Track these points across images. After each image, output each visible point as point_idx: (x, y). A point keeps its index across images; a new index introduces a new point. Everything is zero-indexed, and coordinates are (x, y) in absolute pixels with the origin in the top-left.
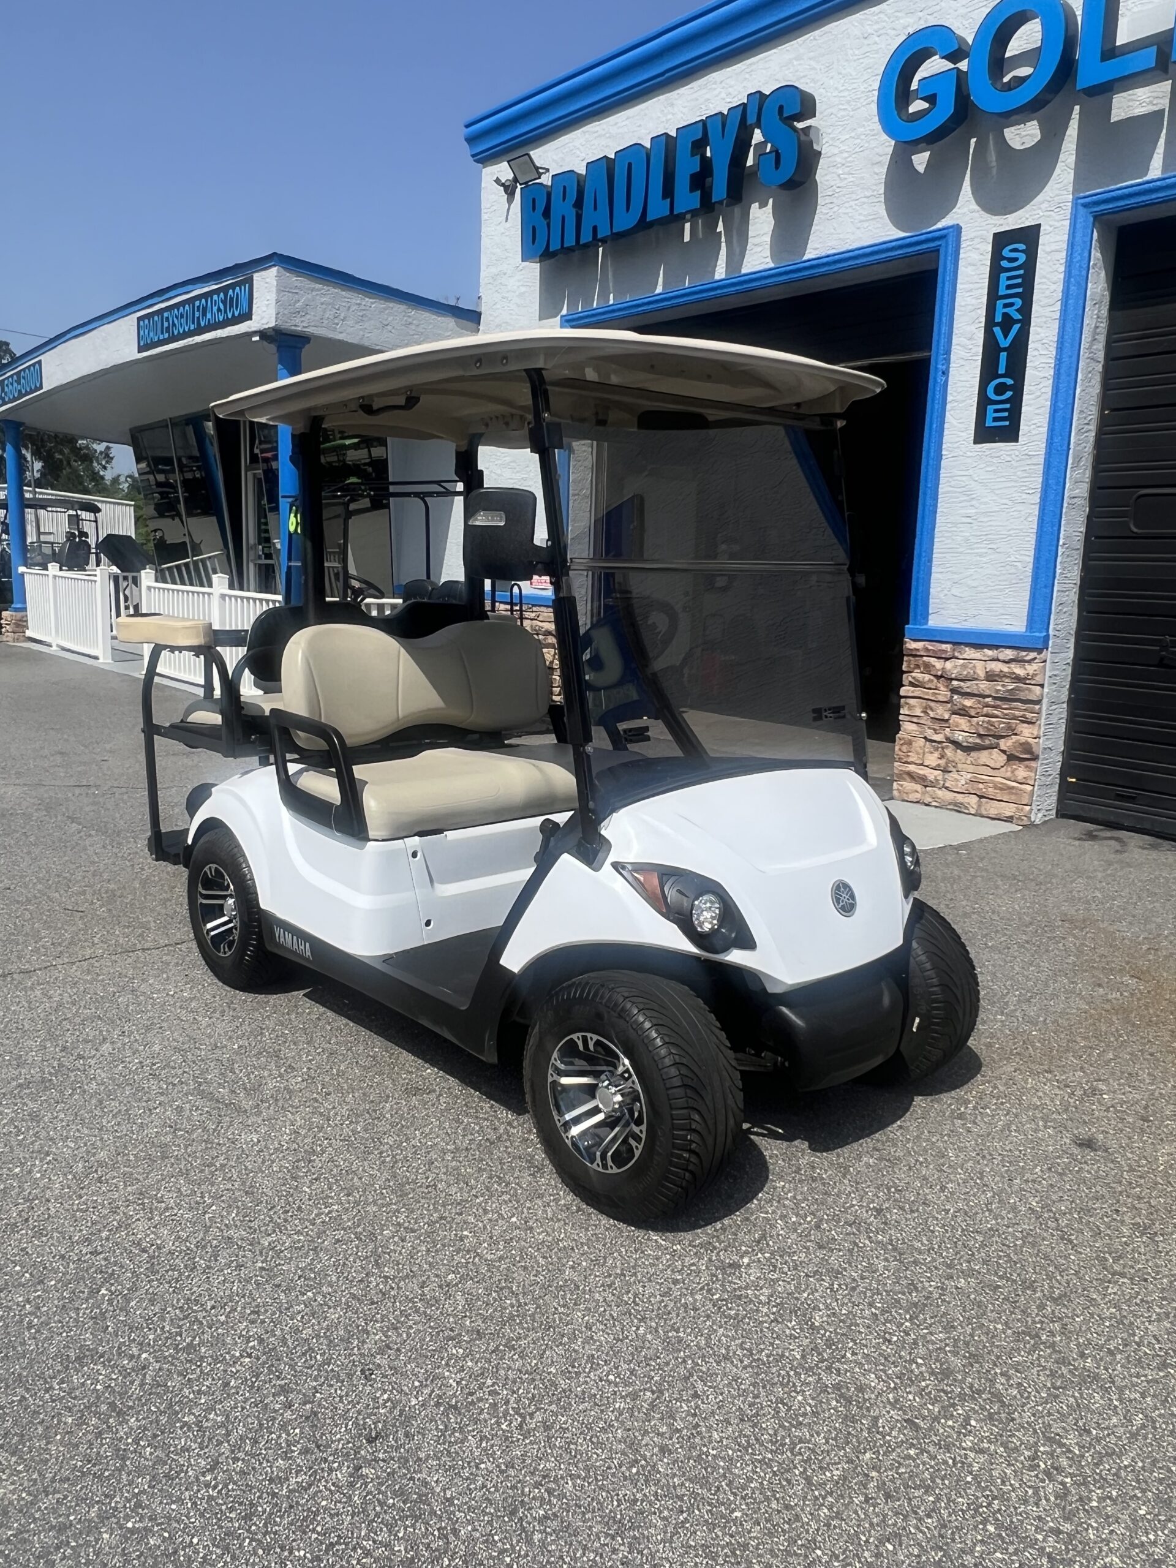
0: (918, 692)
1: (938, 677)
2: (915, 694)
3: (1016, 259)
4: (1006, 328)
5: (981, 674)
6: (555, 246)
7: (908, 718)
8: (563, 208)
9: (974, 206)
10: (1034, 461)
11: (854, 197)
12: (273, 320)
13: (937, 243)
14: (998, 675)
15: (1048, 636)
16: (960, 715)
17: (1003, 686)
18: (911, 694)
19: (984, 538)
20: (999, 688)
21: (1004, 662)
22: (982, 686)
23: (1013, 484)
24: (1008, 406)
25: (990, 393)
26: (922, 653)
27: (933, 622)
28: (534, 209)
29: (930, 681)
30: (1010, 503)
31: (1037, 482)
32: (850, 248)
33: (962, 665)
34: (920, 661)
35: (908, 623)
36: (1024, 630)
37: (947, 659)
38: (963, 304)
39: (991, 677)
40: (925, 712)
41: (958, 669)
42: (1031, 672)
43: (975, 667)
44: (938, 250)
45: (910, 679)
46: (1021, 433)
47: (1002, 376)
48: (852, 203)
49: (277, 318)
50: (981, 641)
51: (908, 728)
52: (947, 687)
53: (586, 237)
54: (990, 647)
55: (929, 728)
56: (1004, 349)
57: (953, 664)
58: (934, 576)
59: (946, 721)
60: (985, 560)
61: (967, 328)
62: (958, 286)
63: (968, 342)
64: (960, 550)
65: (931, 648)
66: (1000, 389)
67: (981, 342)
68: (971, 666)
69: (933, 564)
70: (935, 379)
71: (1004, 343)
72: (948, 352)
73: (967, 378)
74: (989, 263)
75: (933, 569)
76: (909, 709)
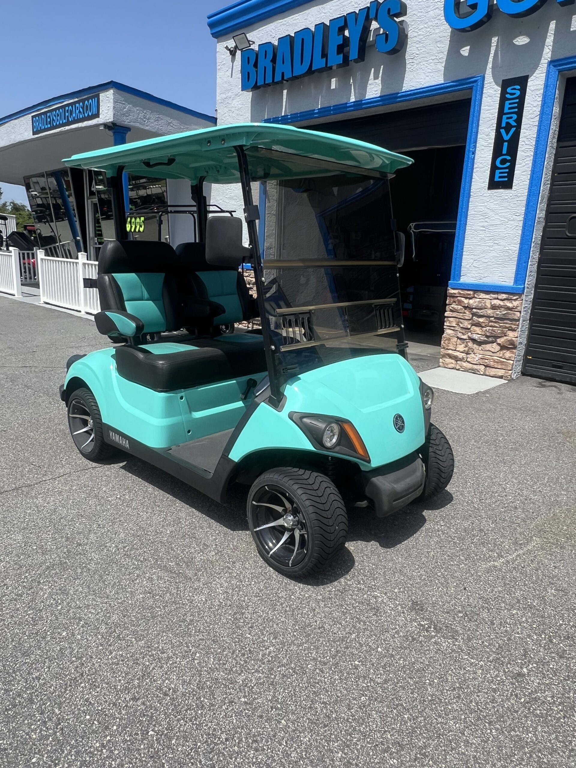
0: (455, 314)
1: (466, 308)
2: (454, 315)
3: (514, 94)
4: (507, 130)
5: (489, 306)
6: (260, 82)
7: (448, 328)
8: (265, 63)
10: (521, 198)
11: (426, 59)
12: (112, 117)
13: (471, 84)
14: (498, 307)
15: (524, 287)
16: (476, 326)
17: (500, 312)
18: (450, 315)
19: (492, 238)
20: (498, 313)
21: (501, 300)
22: (489, 312)
23: (508, 210)
24: (507, 170)
25: (498, 163)
26: (457, 295)
27: (464, 280)
28: (248, 63)
29: (461, 309)
30: (506, 220)
31: (522, 210)
32: (423, 87)
33: (479, 302)
34: (456, 299)
35: (450, 280)
36: (512, 284)
37: (470, 298)
38: (484, 117)
39: (494, 307)
40: (458, 325)
41: (477, 303)
42: (516, 305)
43: (485, 302)
44: (472, 88)
45: (451, 308)
46: (514, 185)
47: (505, 155)
48: (424, 63)
49: (114, 117)
50: (488, 290)
51: (448, 332)
52: (470, 312)
53: (278, 78)
54: (494, 293)
55: (460, 332)
56: (506, 141)
57: (474, 301)
58: (464, 256)
59: (469, 329)
60: (492, 249)
61: (487, 130)
62: (482, 108)
63: (487, 137)
64: (479, 244)
65: (462, 292)
66: (503, 162)
67: (493, 137)
68: (483, 302)
69: (464, 250)
70: (468, 156)
71: (506, 137)
72: (475, 142)
73: (485, 156)
74: (499, 96)
75: (464, 253)
76: (449, 323)
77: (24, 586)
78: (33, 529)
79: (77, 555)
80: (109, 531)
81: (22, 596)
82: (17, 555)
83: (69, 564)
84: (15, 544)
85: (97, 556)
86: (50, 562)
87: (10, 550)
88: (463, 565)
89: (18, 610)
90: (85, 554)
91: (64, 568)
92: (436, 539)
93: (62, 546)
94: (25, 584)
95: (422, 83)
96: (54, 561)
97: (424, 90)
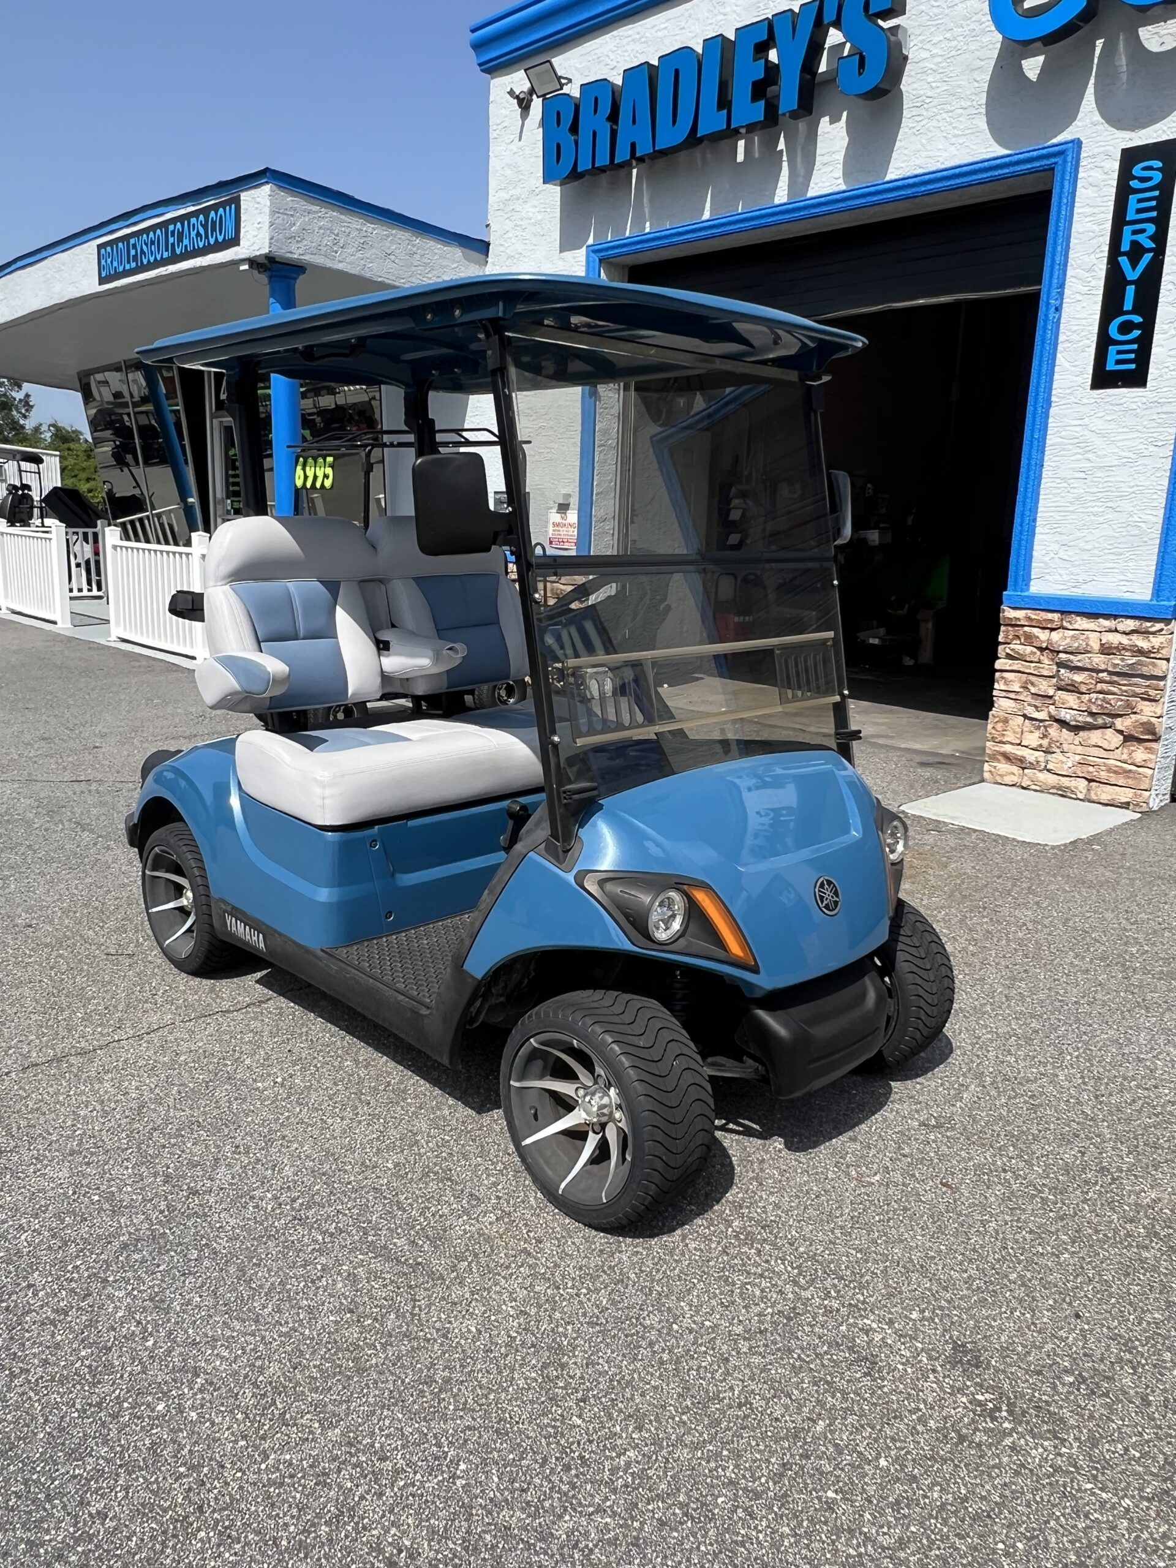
0: (1017, 665)
1: (1042, 649)
2: (1015, 667)
3: (1150, 179)
4: (1135, 257)
5: (1096, 646)
6: (584, 165)
7: (1003, 694)
8: (595, 122)
9: (1097, 117)
10: (1164, 408)
11: (948, 108)
12: (266, 245)
13: (1053, 160)
14: (1116, 648)
16: (1067, 691)
17: (1122, 660)
18: (1008, 668)
19: (1101, 495)
20: (1117, 662)
21: (1124, 633)
22: (1096, 660)
23: (1140, 435)
24: (1135, 346)
25: (1113, 331)
26: (1022, 623)
27: (1037, 588)
28: (558, 123)
29: (1032, 654)
30: (1134, 456)
31: (1168, 433)
32: (945, 166)
33: (1071, 636)
34: (1021, 631)
35: (1006, 589)
36: (1149, 597)
37: (1052, 630)
38: (1081, 230)
39: (1107, 650)
40: (1024, 688)
41: (1068, 640)
42: (1156, 645)
43: (1087, 638)
44: (1053, 169)
45: (1008, 651)
46: (1150, 377)
47: (1129, 313)
48: (946, 115)
49: (270, 244)
50: (1094, 610)
51: (1003, 704)
52: (1053, 660)
53: (622, 155)
54: (1107, 617)
55: (1029, 705)
56: (1131, 283)
57: (1061, 635)
58: (1037, 537)
59: (1051, 697)
60: (1101, 519)
61: (1086, 258)
62: (1076, 210)
63: (1087, 275)
64: (1071, 509)
65: (1033, 617)
66: (1125, 328)
67: (1102, 274)
68: (1083, 637)
69: (1038, 524)
70: (1046, 315)
71: (1132, 274)
72: (1062, 286)
73: (1084, 316)
74: (1115, 183)
75: (1037, 530)
76: (1006, 684)
77: (73, 1290)
78: (92, 1154)
79: (189, 1217)
80: (258, 1160)
81: (66, 1314)
82: (58, 1216)
83: (172, 1237)
84: (53, 1189)
85: (232, 1222)
86: (130, 1234)
87: (43, 1203)
88: (1066, 1256)
89: (57, 1346)
90: (205, 1215)
91: (160, 1248)
92: (999, 1190)
93: (156, 1194)
94: (74, 1285)
95: (940, 159)
96: (137, 1230)
97: (945, 173)
